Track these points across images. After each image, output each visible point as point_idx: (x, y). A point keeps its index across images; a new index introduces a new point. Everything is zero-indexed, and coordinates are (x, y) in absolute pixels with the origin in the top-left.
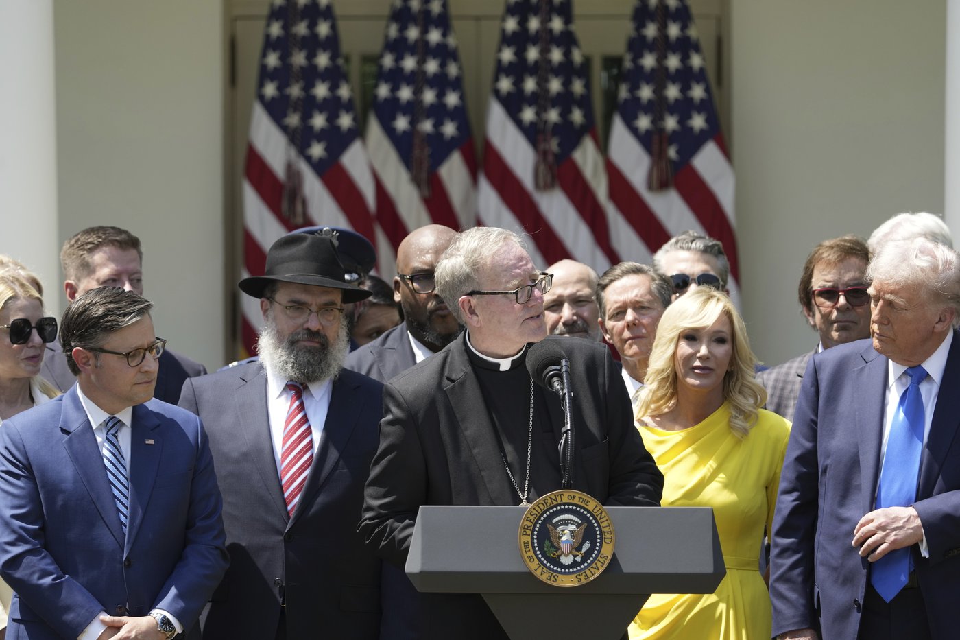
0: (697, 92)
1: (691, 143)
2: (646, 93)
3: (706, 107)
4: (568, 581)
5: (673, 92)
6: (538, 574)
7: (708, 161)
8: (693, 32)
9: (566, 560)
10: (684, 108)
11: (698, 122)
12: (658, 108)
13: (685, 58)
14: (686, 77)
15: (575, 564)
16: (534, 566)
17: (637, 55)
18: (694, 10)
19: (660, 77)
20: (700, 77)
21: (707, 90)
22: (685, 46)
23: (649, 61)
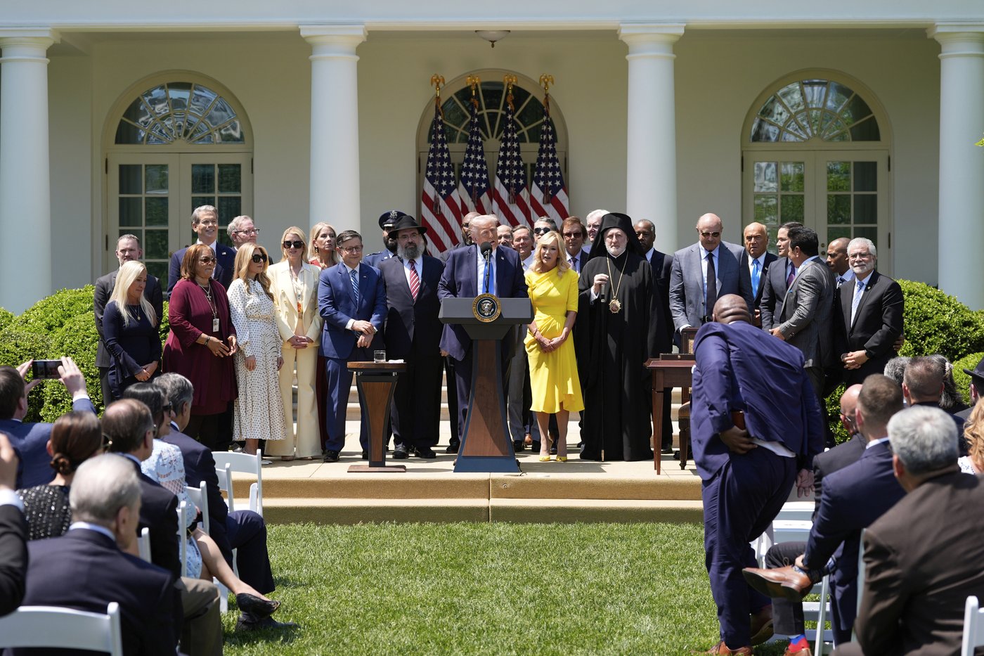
0: (558, 174)
1: (556, 190)
2: (542, 174)
3: (560, 178)
4: (487, 320)
5: (550, 174)
6: (478, 318)
7: (561, 195)
8: (556, 156)
9: (487, 314)
10: (554, 179)
11: (558, 183)
12: (546, 179)
13: (554, 164)
14: (554, 170)
15: (489, 315)
16: (477, 316)
17: (540, 163)
18: (556, 150)
19: (546, 170)
20: (558, 169)
21: (560, 174)
22: (554, 160)
23: (543, 165)
